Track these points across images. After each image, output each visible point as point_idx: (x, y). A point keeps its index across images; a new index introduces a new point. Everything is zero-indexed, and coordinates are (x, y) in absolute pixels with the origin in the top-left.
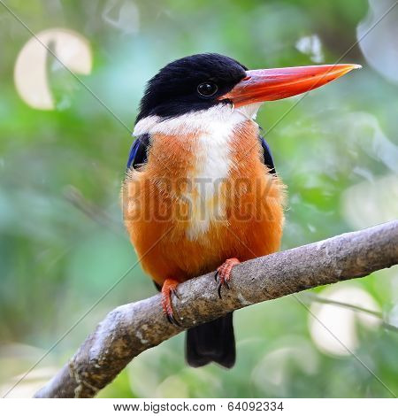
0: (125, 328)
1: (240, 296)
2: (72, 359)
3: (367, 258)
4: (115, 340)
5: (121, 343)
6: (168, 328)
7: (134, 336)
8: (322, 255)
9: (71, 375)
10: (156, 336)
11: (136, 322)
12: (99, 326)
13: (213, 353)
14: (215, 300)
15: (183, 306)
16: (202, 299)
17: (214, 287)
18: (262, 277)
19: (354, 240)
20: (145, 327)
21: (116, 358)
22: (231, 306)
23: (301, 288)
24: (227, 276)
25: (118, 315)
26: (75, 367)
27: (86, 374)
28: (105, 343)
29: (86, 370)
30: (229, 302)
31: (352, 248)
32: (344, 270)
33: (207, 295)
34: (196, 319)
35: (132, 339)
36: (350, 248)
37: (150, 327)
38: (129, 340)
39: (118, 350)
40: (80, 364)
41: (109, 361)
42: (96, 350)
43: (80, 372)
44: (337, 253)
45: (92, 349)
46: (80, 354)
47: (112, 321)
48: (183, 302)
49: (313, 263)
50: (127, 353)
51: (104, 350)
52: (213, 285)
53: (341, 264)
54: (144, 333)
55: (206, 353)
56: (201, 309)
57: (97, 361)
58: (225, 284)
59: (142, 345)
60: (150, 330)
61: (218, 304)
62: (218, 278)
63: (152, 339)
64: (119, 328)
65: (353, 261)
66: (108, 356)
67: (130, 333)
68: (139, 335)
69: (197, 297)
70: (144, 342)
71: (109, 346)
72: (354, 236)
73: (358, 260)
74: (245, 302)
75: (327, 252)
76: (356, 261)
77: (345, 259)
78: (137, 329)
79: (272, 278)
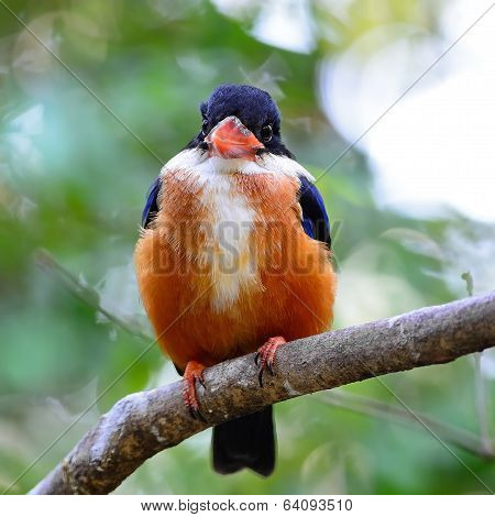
0: (137, 421)
1: (287, 384)
2: (67, 460)
3: (454, 339)
4: (124, 437)
5: (132, 440)
6: (191, 423)
7: (148, 431)
8: (395, 334)
9: (65, 480)
10: (176, 433)
11: (152, 415)
12: (103, 419)
13: (246, 457)
14: (255, 389)
15: (212, 395)
16: (238, 387)
17: (253, 373)
18: (316, 361)
19: (437, 316)
20: (163, 421)
21: (124, 460)
22: (274, 397)
23: (366, 375)
24: (271, 358)
25: (128, 405)
26: (70, 470)
27: (85, 479)
28: (111, 440)
29: (85, 475)
30: (272, 391)
31: (435, 326)
32: (423, 354)
33: (244, 383)
34: (228, 412)
35: (146, 436)
36: (432, 326)
37: (170, 420)
38: (142, 438)
39: (128, 449)
40: (77, 467)
41: (116, 464)
42: (99, 448)
43: (77, 476)
44: (415, 332)
45: (94, 448)
46: (77, 453)
47: (121, 413)
48: (213, 390)
49: (384, 344)
50: (138, 454)
51: (109, 449)
52: (252, 370)
53: (420, 346)
54: (161, 428)
55: (237, 457)
56: (236, 399)
57: (100, 463)
58: (268, 370)
59: (158, 443)
60: (169, 425)
61: (257, 394)
62: (259, 361)
63: (171, 436)
64: (129, 422)
65: (436, 343)
66: (114, 457)
67: (143, 429)
68: (155, 431)
69: (231, 384)
70: (160, 439)
71: (115, 444)
72: (438, 311)
73: (442, 341)
74: (293, 393)
75: (402, 330)
76: (439, 342)
77: (425, 340)
78: (153, 423)
79: (329, 362)
